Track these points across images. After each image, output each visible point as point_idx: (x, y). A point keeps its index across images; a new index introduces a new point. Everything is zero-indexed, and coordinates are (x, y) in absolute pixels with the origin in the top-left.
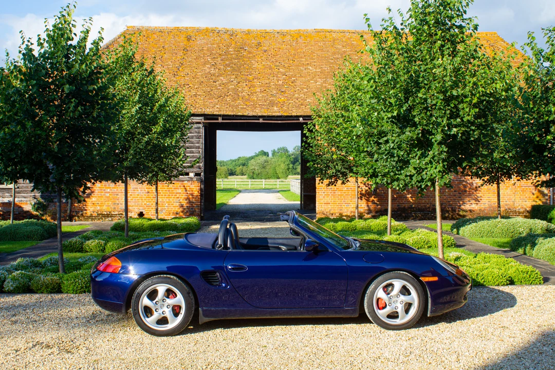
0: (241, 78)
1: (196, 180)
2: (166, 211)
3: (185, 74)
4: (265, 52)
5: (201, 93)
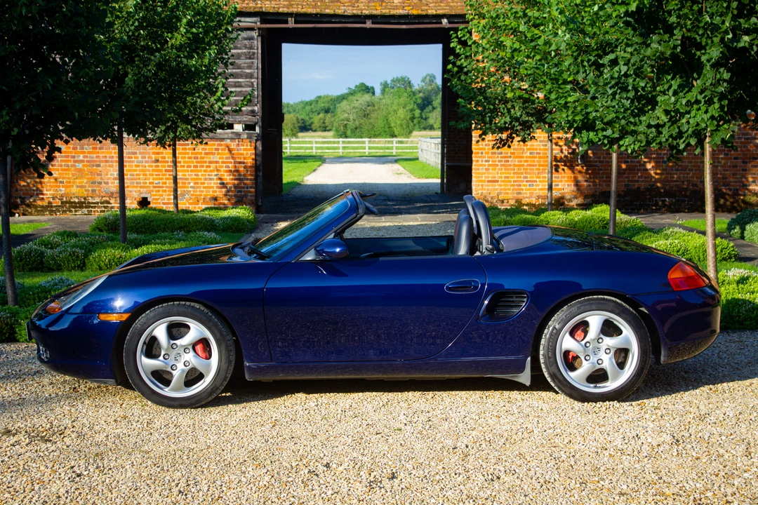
1: (247, 138)
2: (192, 195)
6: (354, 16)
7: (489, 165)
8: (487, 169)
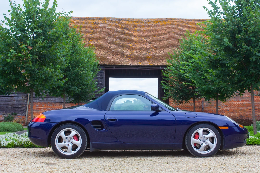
0: (125, 45)
3: (93, 43)
4: (138, 31)
5: (102, 53)
6: (133, 66)
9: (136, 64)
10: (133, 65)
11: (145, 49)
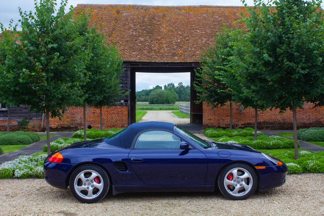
0: (153, 38)
1: (125, 105)
2: (106, 124)
3: (117, 36)
4: (168, 21)
5: (127, 48)
6: (162, 63)
7: (209, 114)
8: (208, 115)
9: (165, 60)
10: (162, 61)
11: (176, 42)
